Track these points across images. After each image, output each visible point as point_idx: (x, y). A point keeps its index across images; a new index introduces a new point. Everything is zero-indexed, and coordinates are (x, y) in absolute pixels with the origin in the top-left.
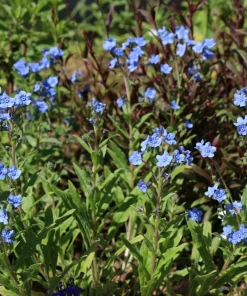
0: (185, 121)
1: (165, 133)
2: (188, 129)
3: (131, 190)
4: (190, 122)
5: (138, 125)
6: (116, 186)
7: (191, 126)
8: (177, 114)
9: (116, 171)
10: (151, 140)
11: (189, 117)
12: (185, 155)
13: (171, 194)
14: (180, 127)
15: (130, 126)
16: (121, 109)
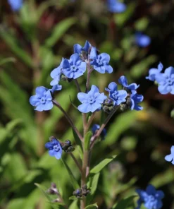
0: (135, 32)
1: (93, 54)
2: (140, 47)
3: (38, 158)
4: (144, 33)
5: (51, 42)
6: (11, 152)
7: (145, 41)
8: (120, 19)
9: (11, 125)
10: (67, 66)
11: (141, 24)
12: (129, 91)
13: (106, 161)
14: (126, 43)
15: (35, 44)
16: (18, 13)
